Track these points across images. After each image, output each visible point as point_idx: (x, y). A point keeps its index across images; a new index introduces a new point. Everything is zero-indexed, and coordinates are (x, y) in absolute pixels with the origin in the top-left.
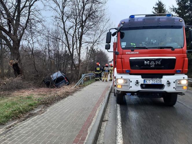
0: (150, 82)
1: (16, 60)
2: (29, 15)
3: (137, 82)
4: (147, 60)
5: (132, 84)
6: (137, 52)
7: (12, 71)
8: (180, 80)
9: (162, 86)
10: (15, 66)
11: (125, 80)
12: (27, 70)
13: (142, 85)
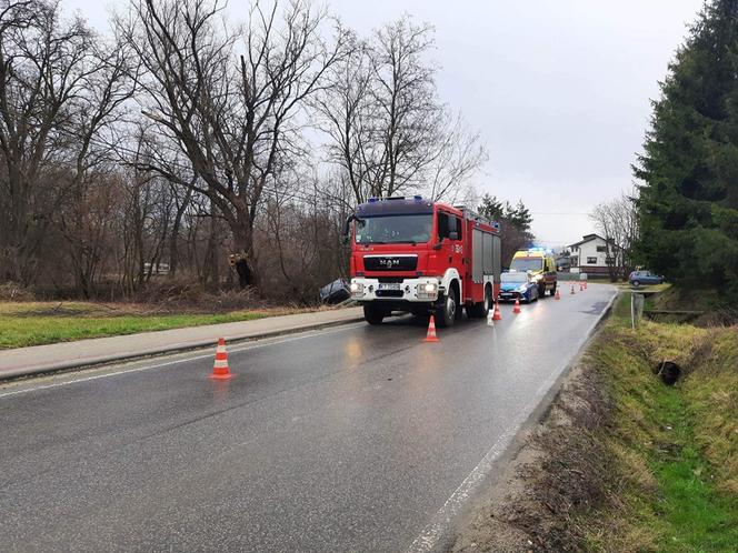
0: (386, 287)
1: (243, 251)
2: (276, 139)
3: (371, 288)
4: (383, 259)
5: (366, 291)
6: (372, 248)
7: (236, 278)
8: (424, 285)
9: (400, 293)
10: (241, 265)
11: (359, 284)
12: (273, 278)
13: (377, 292)
